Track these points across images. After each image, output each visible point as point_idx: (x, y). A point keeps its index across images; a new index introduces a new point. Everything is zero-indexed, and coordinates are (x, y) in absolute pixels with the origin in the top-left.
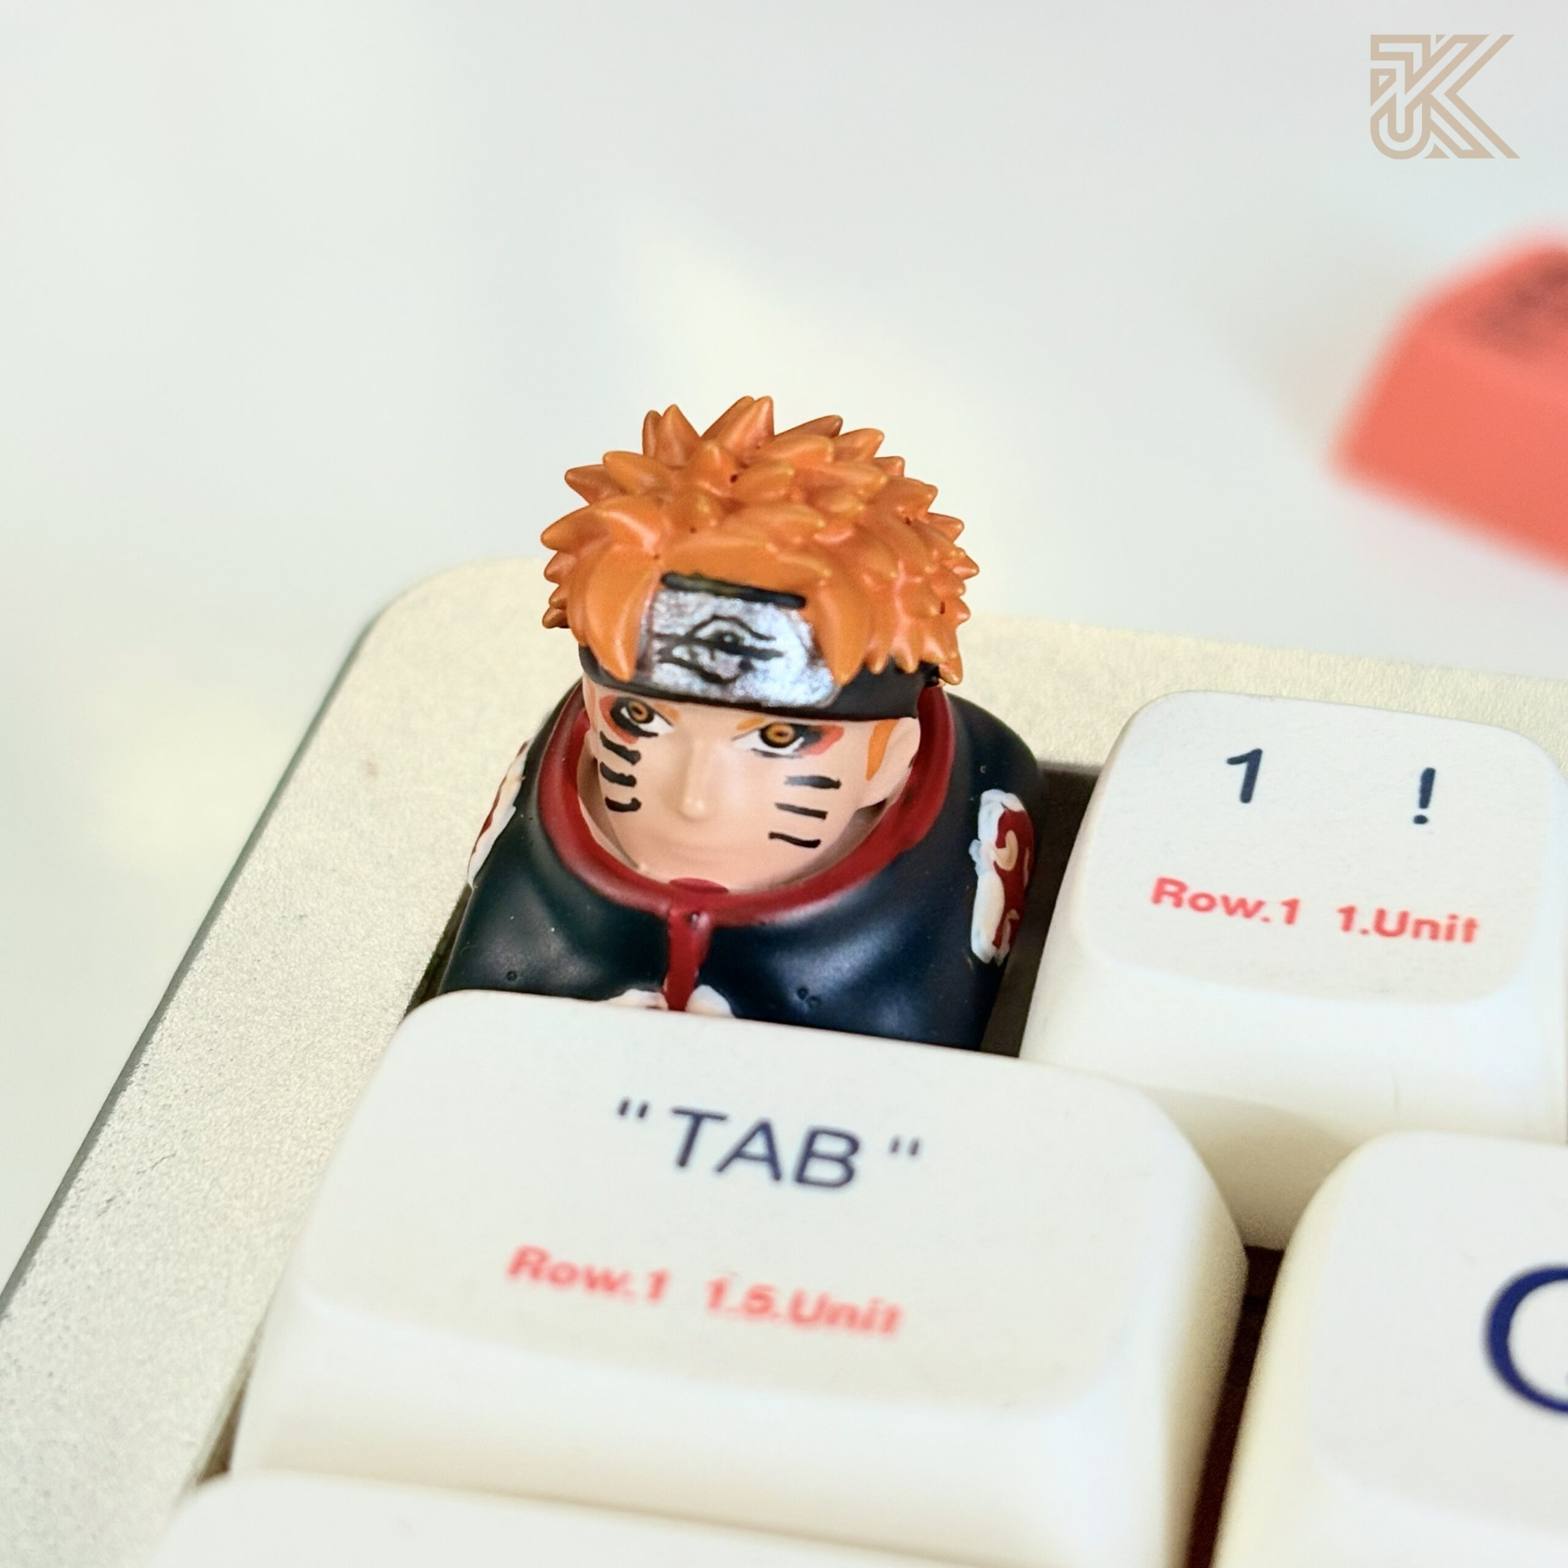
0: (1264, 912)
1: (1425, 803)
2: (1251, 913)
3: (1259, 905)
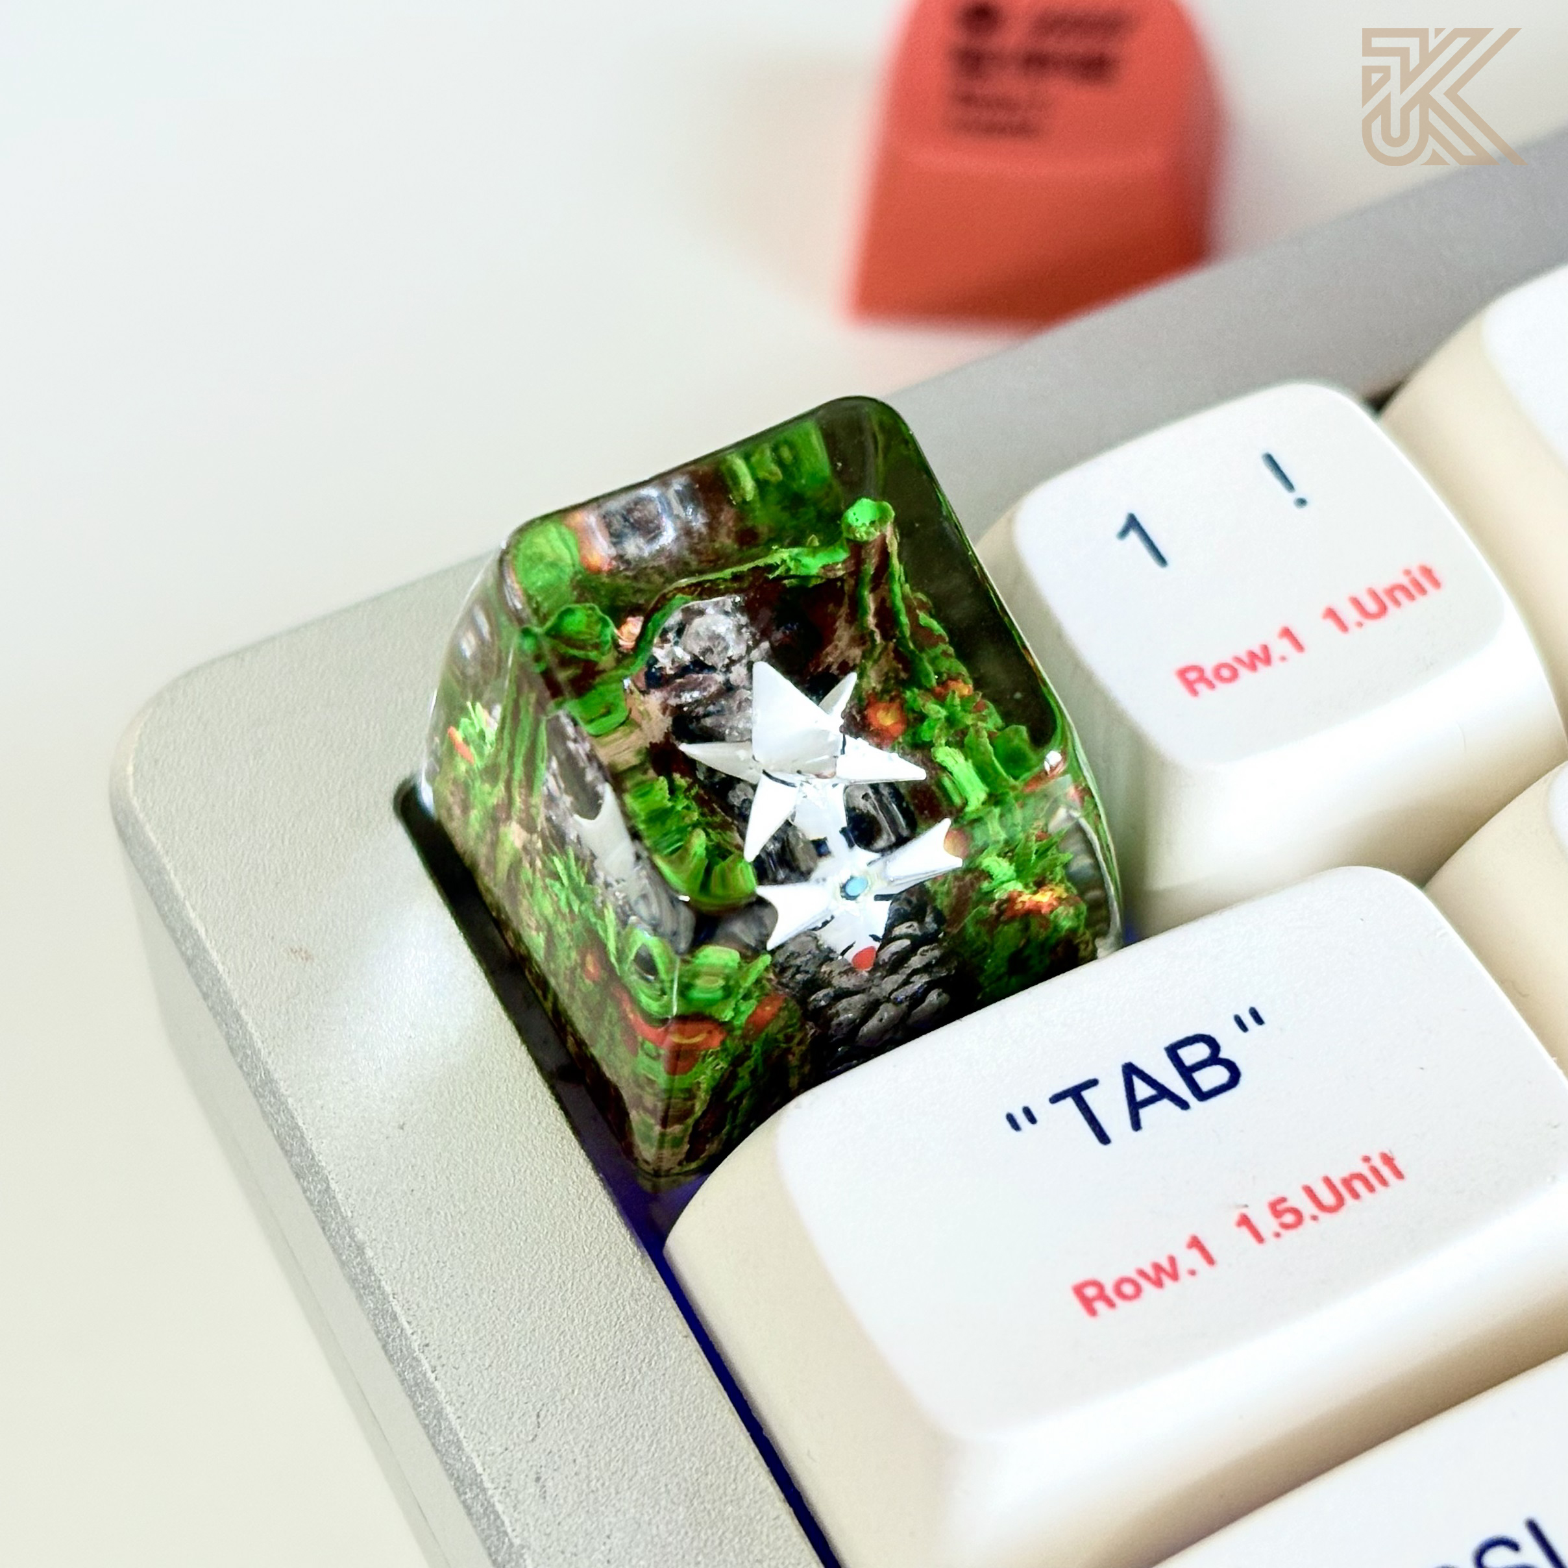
0: (1275, 654)
1: (1289, 486)
2: (1267, 660)
3: (1265, 649)
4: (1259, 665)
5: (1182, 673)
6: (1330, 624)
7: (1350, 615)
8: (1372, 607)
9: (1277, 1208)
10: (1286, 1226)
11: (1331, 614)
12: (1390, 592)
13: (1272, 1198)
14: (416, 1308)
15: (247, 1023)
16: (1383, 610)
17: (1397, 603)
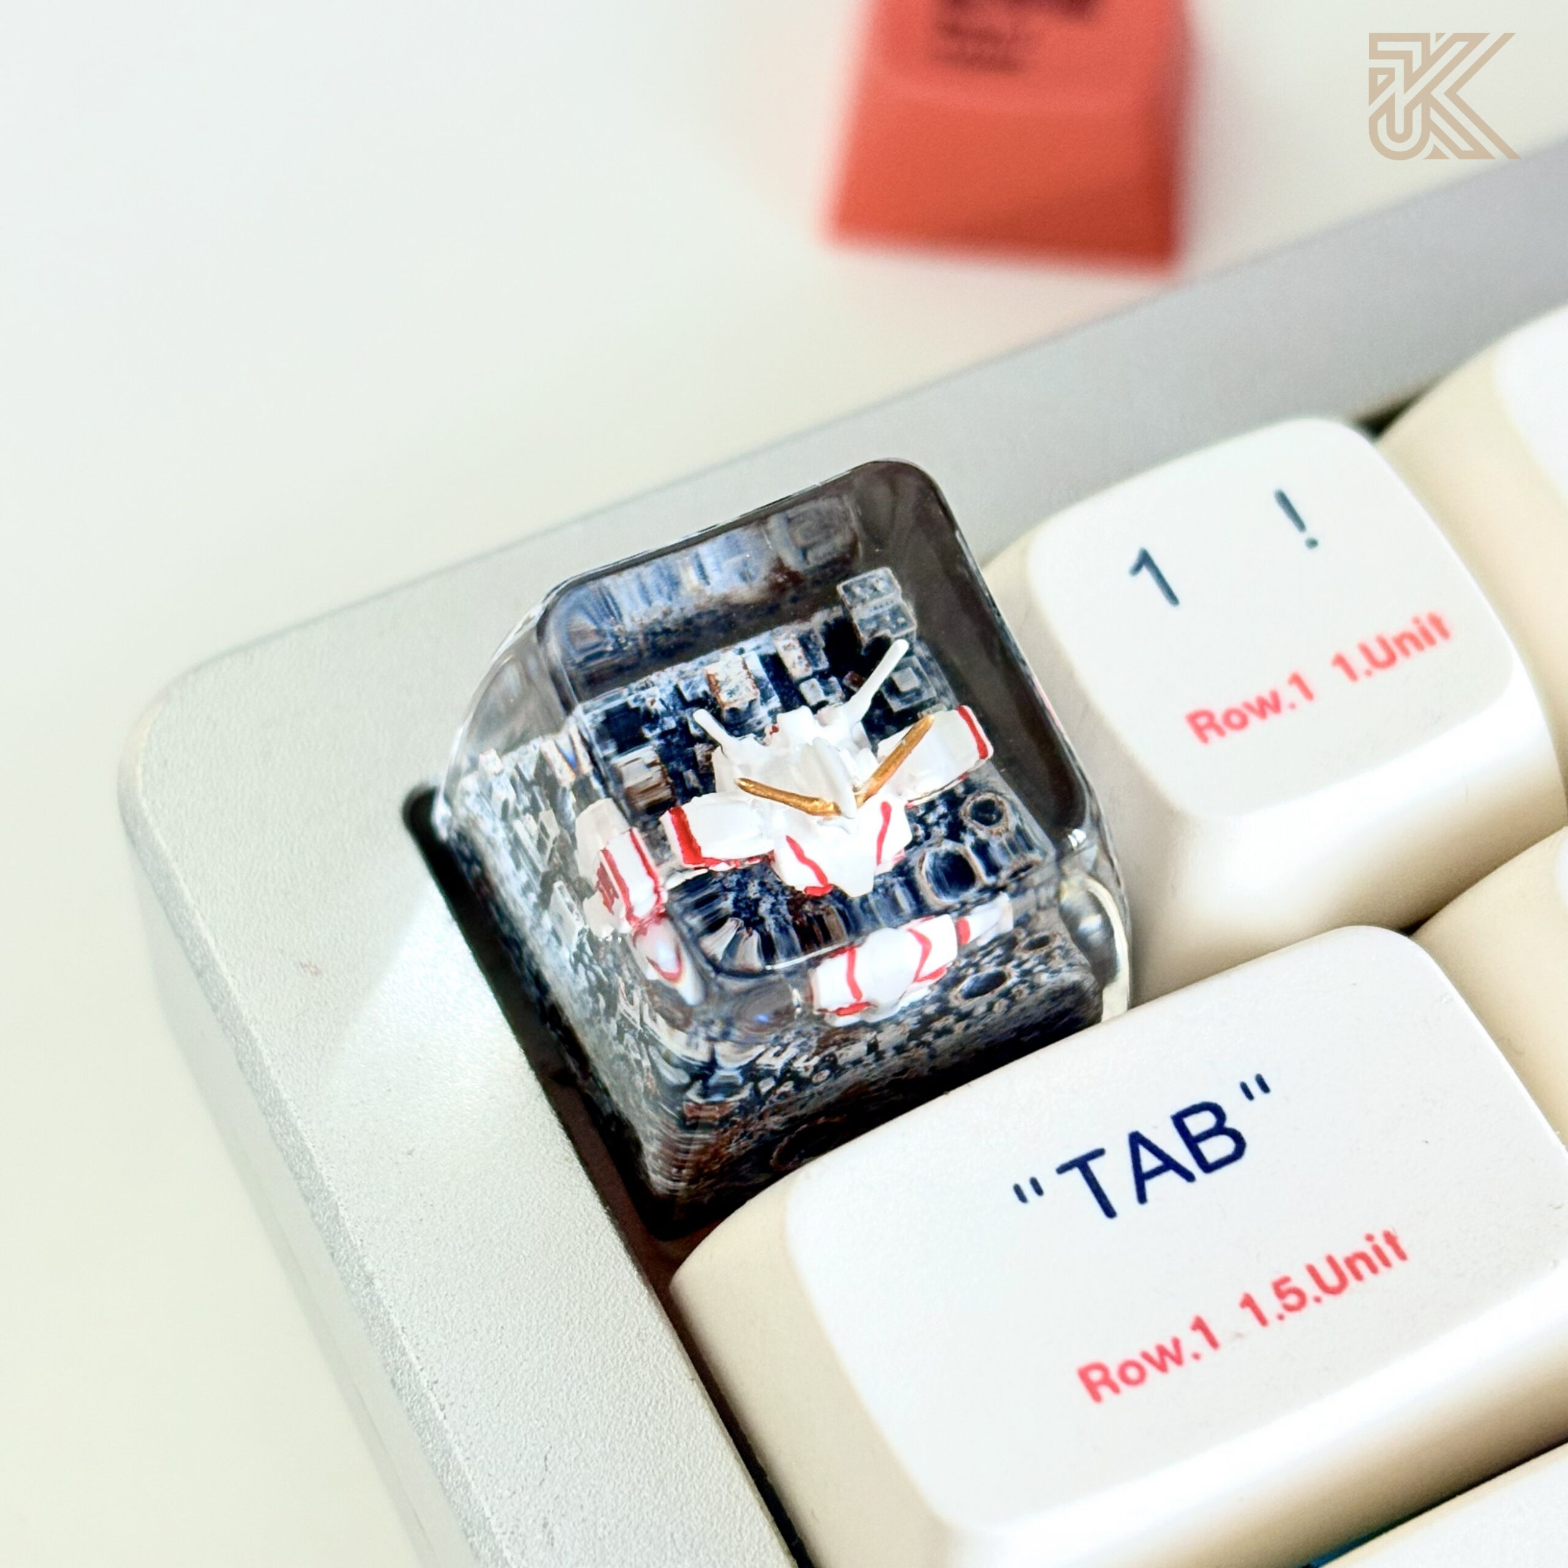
0: (1284, 701)
1: (1301, 525)
2: (1276, 707)
3: (1275, 696)
4: (1269, 713)
5: (1193, 718)
6: (1339, 673)
7: (1359, 663)
8: (1381, 655)
9: (1280, 1288)
10: (1289, 1308)
11: (1340, 661)
12: (1399, 641)
13: (1276, 1277)
14: (425, 1342)
15: (257, 1040)
16: (1392, 659)
17: (1406, 652)
